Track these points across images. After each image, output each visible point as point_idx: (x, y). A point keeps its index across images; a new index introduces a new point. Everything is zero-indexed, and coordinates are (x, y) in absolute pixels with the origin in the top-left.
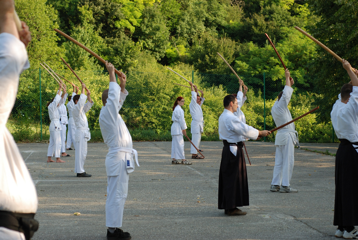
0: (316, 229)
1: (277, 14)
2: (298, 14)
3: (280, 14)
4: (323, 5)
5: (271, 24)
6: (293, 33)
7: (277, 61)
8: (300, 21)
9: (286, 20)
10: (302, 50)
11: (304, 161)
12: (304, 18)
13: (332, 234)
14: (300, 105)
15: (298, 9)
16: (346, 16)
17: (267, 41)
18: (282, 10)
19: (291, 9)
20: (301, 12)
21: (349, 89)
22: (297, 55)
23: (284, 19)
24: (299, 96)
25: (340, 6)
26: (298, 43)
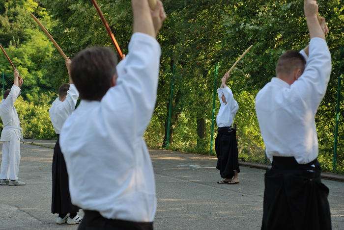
0: (36, 218)
1: (21, 16)
2: (41, 17)
3: (24, 16)
4: (59, 10)
5: (15, 25)
6: (36, 35)
7: (19, 61)
8: (43, 24)
9: (30, 22)
10: (44, 52)
11: (38, 156)
12: (47, 21)
13: (50, 222)
14: (42, 104)
15: (41, 12)
16: (79, 21)
17: (11, 42)
18: (26, 12)
19: (35, 12)
20: (44, 15)
21: (67, 88)
22: (39, 57)
23: (28, 22)
24: (41, 95)
25: (74, 11)
26: (41, 45)
